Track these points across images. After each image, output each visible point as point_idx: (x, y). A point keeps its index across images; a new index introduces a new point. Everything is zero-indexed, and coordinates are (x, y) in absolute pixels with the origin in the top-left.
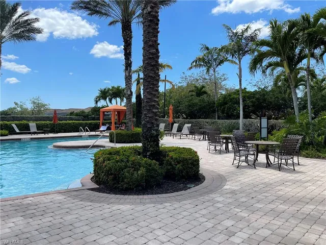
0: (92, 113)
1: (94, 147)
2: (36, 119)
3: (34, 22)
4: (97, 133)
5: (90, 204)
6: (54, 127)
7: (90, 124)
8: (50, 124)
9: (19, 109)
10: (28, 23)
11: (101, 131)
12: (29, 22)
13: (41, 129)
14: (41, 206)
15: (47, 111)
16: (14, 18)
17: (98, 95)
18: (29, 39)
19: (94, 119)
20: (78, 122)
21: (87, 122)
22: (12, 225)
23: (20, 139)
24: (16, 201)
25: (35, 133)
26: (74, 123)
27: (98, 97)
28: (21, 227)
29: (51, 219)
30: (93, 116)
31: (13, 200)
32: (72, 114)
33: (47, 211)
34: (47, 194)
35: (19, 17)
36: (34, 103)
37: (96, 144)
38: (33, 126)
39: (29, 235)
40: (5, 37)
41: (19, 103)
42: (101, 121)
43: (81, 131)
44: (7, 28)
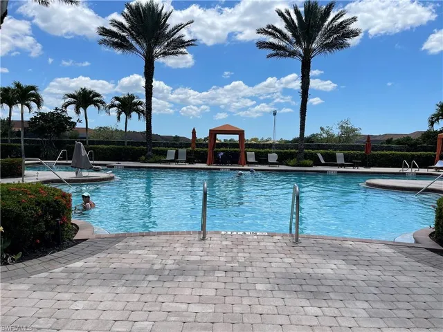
0: (423, 140)
1: (428, 190)
2: (343, 148)
3: (350, 23)
4: (431, 171)
5: (432, 269)
6: (366, 158)
7: (419, 156)
8: (361, 154)
9: (325, 135)
10: (342, 26)
11: (437, 169)
12: (344, 24)
13: (350, 161)
14: (363, 254)
15: (358, 138)
16: (326, 23)
17: (435, 112)
18: (342, 47)
19: (425, 149)
20: (400, 152)
21: (414, 153)
22: (334, 267)
23: (326, 172)
24: (335, 242)
25: (341, 165)
26: (394, 154)
27: (435, 115)
28: (345, 272)
29: (379, 273)
30: (425, 145)
31: (332, 240)
32: (389, 141)
33: (374, 262)
34: (371, 242)
35: (332, 21)
36: (342, 127)
37: (432, 187)
38: (340, 156)
39: (355, 284)
40: (315, 50)
41: (325, 128)
42: (438, 153)
43: (406, 166)
44: (317, 38)
